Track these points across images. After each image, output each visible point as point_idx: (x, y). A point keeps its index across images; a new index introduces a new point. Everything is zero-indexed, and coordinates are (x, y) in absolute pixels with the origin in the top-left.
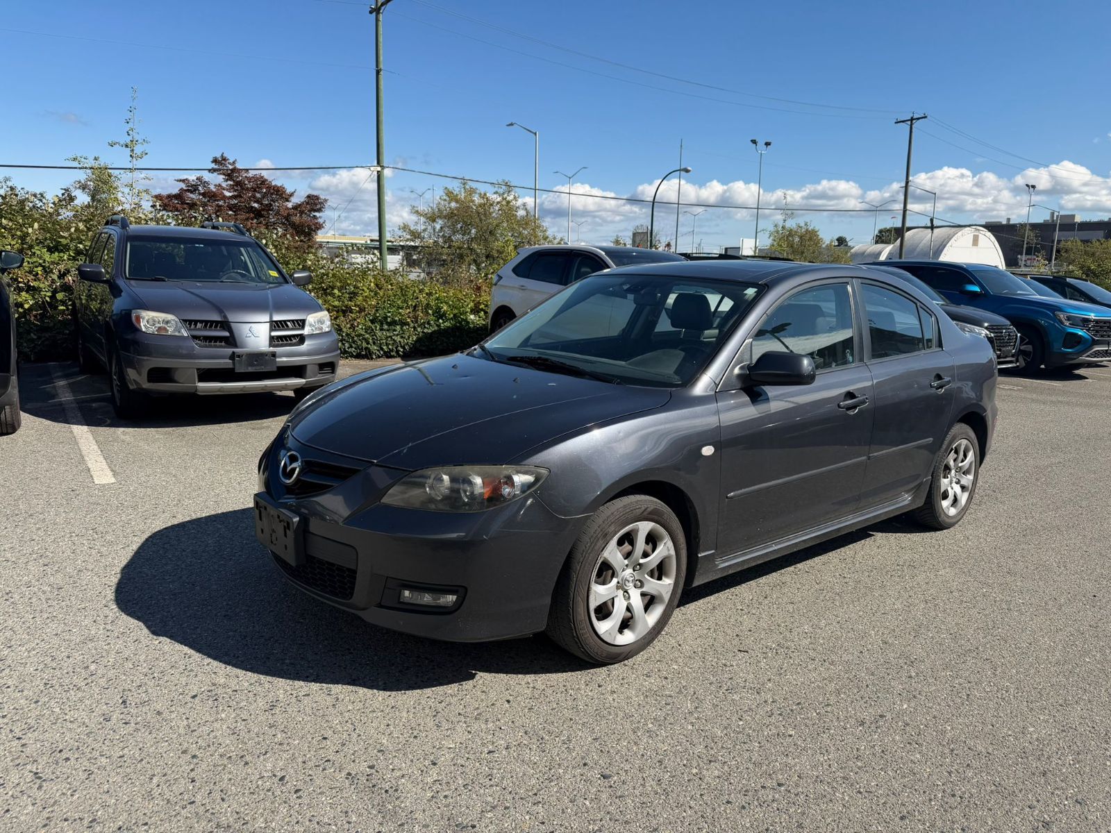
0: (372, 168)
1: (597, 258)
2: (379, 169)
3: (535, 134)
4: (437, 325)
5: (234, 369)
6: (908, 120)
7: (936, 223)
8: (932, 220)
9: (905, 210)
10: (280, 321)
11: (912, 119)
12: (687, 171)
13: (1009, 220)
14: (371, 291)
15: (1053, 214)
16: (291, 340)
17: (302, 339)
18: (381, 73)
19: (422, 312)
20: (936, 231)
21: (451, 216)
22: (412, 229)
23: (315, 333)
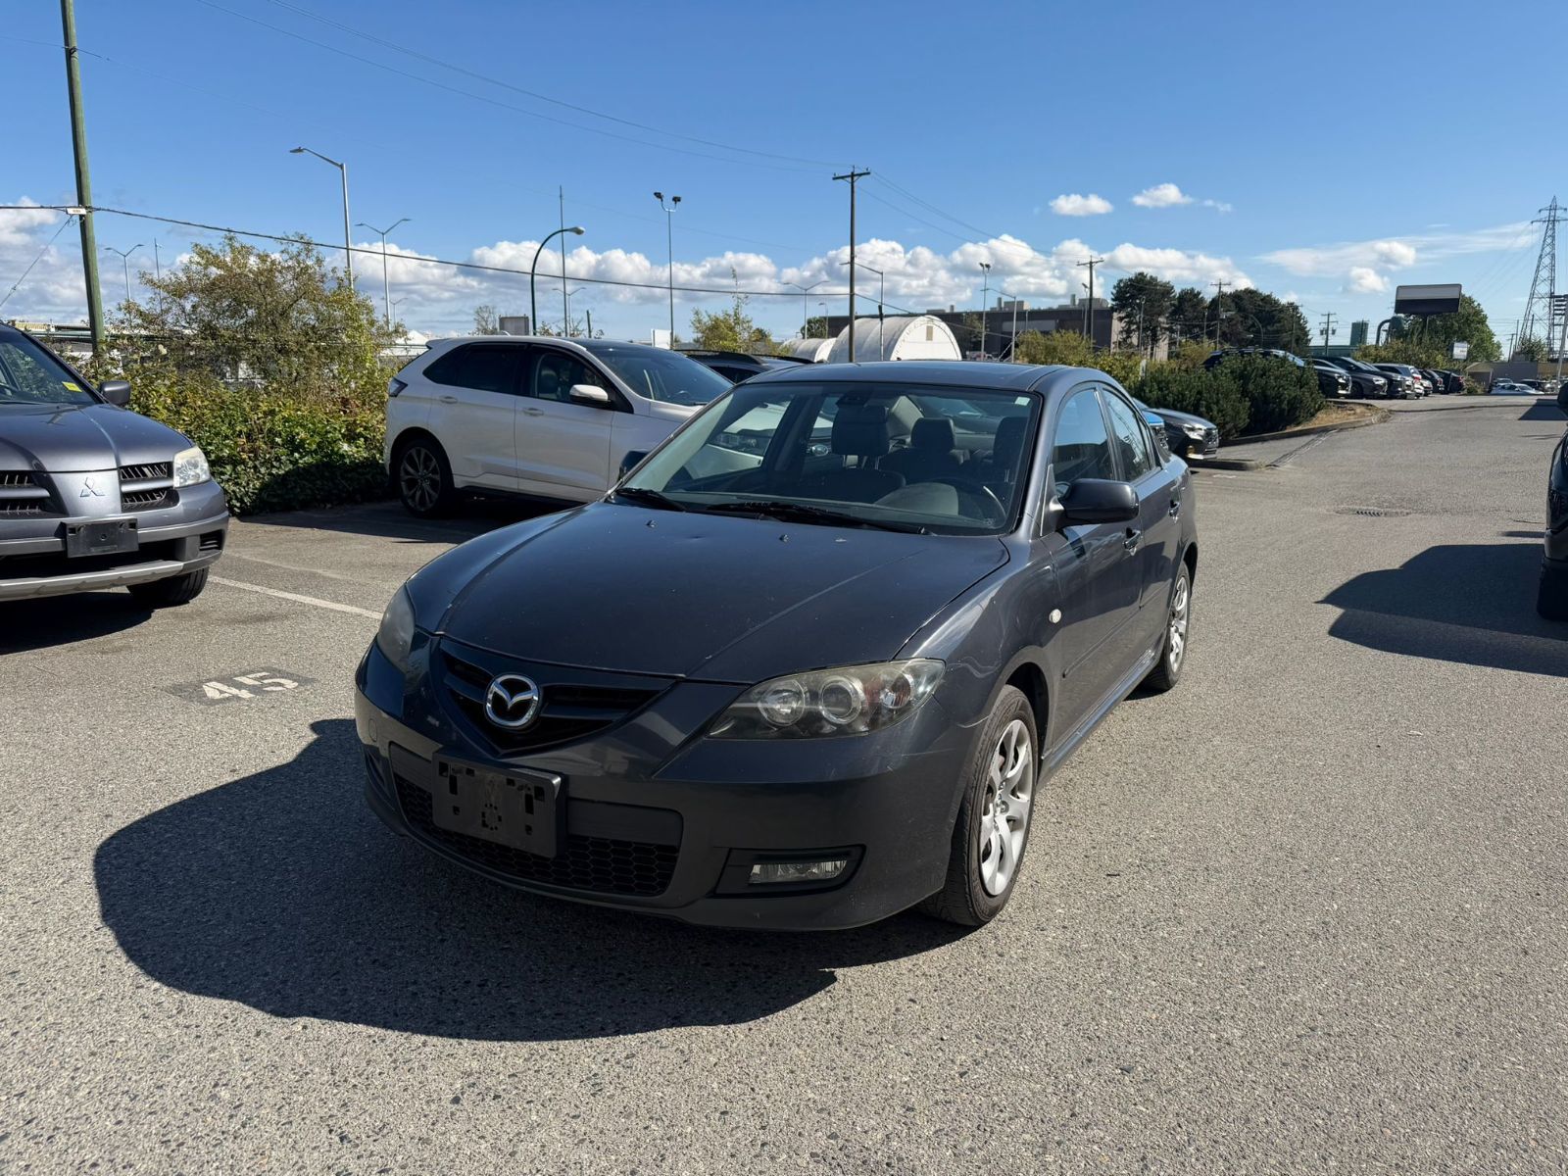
0: (70, 211)
1: (575, 356)
2: (83, 211)
3: (341, 166)
4: (291, 462)
5: (65, 552)
6: (848, 176)
7: (884, 312)
8: (880, 308)
9: (852, 295)
10: (132, 467)
11: (852, 176)
12: (579, 232)
13: (952, 307)
14: (169, 410)
15: (1000, 300)
16: (154, 498)
17: (172, 496)
18: (76, 54)
19: (265, 443)
20: (885, 320)
21: (211, 289)
22: (142, 309)
23: (187, 484)
